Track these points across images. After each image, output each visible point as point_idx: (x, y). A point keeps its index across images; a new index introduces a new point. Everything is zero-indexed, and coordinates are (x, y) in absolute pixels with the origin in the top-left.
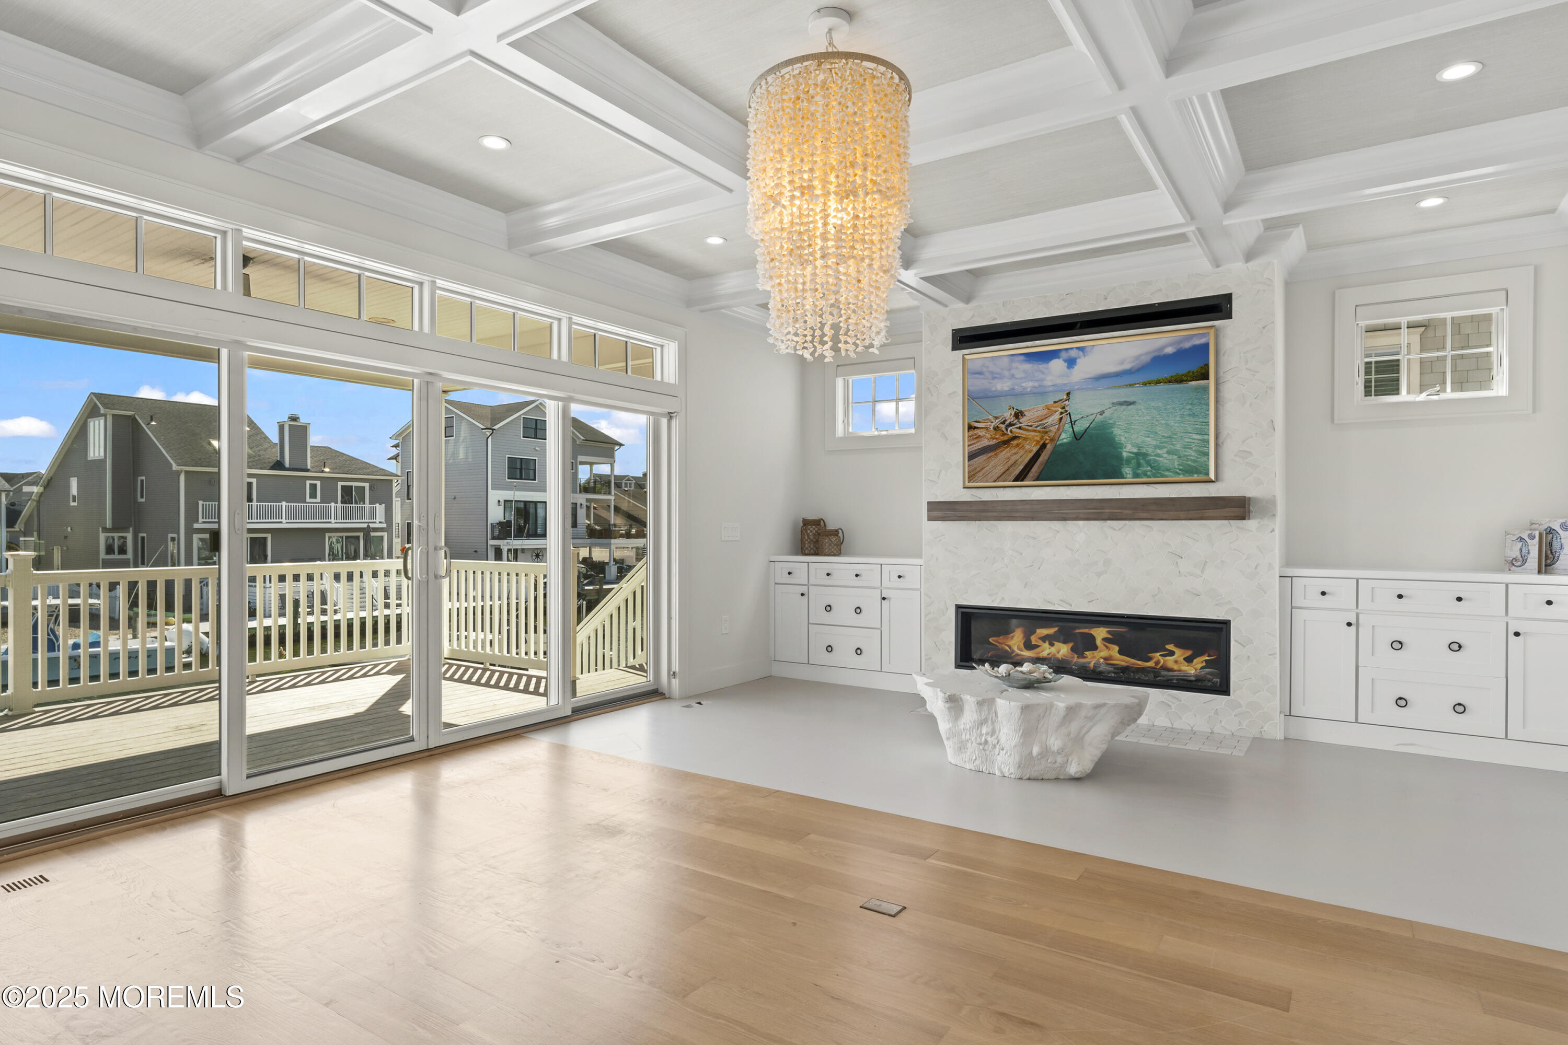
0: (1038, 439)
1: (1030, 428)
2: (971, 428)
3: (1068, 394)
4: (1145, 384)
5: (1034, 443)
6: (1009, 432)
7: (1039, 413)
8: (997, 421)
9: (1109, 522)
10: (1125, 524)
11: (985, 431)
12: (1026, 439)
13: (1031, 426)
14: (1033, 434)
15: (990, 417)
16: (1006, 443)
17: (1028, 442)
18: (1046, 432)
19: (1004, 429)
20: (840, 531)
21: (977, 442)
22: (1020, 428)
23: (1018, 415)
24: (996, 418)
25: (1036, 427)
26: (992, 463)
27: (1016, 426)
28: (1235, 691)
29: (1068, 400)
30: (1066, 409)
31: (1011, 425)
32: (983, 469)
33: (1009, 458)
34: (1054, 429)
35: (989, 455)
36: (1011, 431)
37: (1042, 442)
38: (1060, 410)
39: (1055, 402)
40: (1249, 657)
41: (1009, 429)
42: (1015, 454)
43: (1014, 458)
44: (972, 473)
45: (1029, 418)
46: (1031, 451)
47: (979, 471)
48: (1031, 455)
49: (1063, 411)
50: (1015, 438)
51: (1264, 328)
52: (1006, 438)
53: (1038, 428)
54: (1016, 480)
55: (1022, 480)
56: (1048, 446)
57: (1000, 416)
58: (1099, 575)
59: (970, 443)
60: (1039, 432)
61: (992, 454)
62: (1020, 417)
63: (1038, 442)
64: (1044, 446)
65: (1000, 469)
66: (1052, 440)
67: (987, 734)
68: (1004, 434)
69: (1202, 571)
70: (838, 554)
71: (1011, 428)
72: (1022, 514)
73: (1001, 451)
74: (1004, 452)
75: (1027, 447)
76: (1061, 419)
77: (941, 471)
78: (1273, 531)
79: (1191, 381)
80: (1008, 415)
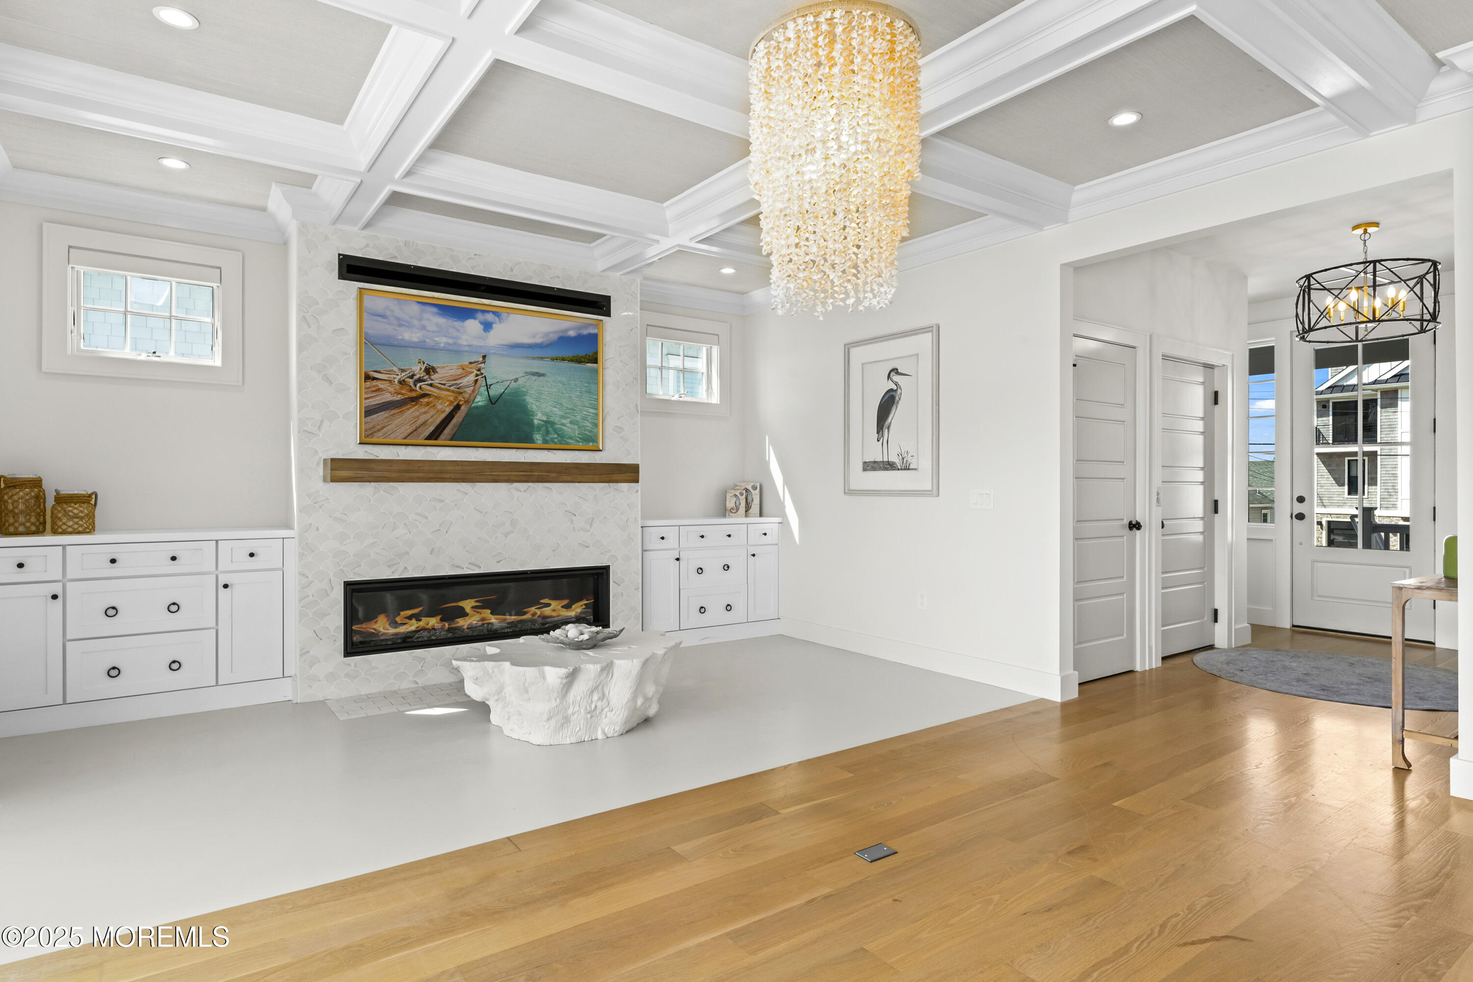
0: (452, 399)
1: (443, 387)
2: (368, 378)
3: (484, 357)
4: (553, 359)
5: (447, 403)
6: (418, 388)
7: (453, 372)
8: (403, 374)
9: (515, 484)
10: (529, 486)
11: (387, 384)
12: (438, 398)
13: (444, 384)
14: (447, 393)
15: (395, 369)
16: (415, 400)
17: (440, 401)
18: (461, 393)
19: (412, 384)
20: (92, 497)
21: (377, 396)
22: (431, 385)
23: (430, 370)
24: (403, 371)
25: (450, 386)
26: (396, 421)
27: (426, 383)
28: (613, 623)
29: (484, 362)
30: (482, 371)
31: (420, 380)
32: (383, 428)
33: (418, 417)
34: (469, 390)
35: (393, 412)
36: (420, 388)
37: (455, 403)
38: (476, 372)
39: (471, 363)
40: (622, 593)
41: (418, 385)
42: (425, 413)
43: (423, 418)
44: (369, 432)
45: (442, 375)
46: (443, 412)
47: (379, 430)
48: (443, 416)
49: (478, 373)
50: (425, 395)
52: (414, 394)
53: (452, 388)
54: (429, 438)
55: (436, 439)
56: (462, 408)
57: (408, 369)
58: (506, 535)
59: (366, 396)
60: (453, 392)
61: (396, 411)
62: (432, 373)
63: (451, 402)
64: (458, 407)
65: (407, 429)
66: (467, 402)
67: (599, 699)
68: (412, 390)
69: (591, 526)
71: (421, 384)
73: (408, 409)
74: (411, 410)
75: (439, 407)
76: (476, 381)
78: (637, 491)
79: (588, 363)
80: (418, 370)
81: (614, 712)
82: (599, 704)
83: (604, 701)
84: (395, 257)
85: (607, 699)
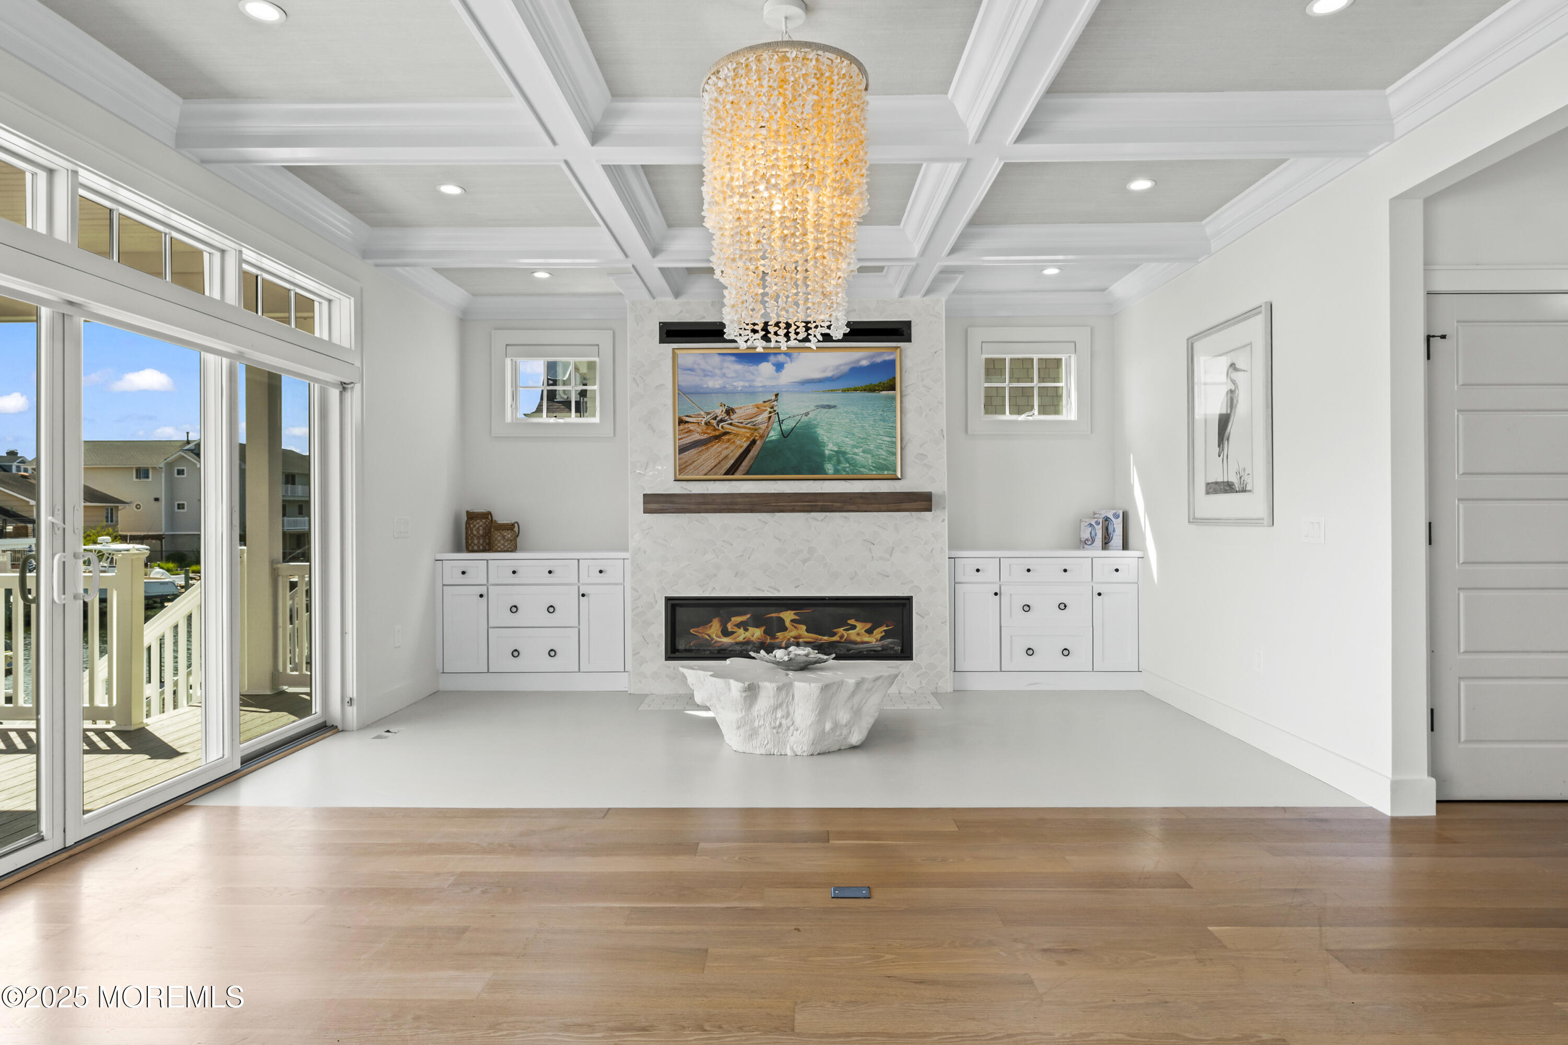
0: (748, 435)
1: (741, 425)
2: (681, 422)
3: (777, 395)
4: (844, 391)
5: (745, 439)
6: (720, 428)
7: (749, 412)
8: (709, 416)
9: (812, 514)
10: (827, 516)
11: (696, 425)
12: (736, 435)
13: (742, 423)
14: (744, 430)
15: (702, 413)
16: (717, 438)
17: (738, 438)
18: (756, 430)
19: (715, 425)
20: (516, 525)
21: (688, 436)
22: (731, 424)
23: (730, 411)
24: (708, 414)
25: (747, 424)
26: (703, 457)
27: (727, 423)
28: (916, 656)
29: (777, 400)
30: (775, 409)
31: (722, 421)
32: (694, 462)
33: (720, 452)
34: (763, 426)
35: (700, 449)
36: (722, 427)
37: (751, 439)
38: (769, 410)
39: (765, 402)
40: (926, 626)
41: (721, 425)
42: (727, 448)
43: (725, 453)
44: (683, 466)
45: (740, 415)
46: (741, 447)
47: (691, 464)
48: (741, 450)
49: (772, 410)
50: (726, 433)
51: (935, 353)
52: (717, 433)
53: (748, 425)
54: (727, 473)
55: (733, 474)
56: (758, 442)
57: (712, 412)
58: (804, 561)
59: (680, 437)
60: (750, 429)
61: (703, 448)
62: (731, 414)
63: (748, 438)
64: (754, 442)
65: (712, 463)
66: (761, 437)
68: (715, 430)
69: (891, 556)
70: (514, 549)
71: (722, 424)
72: (741, 507)
73: (712, 446)
74: (715, 447)
75: (738, 443)
76: (770, 417)
77: (647, 464)
79: (882, 391)
80: (720, 412)
81: (799, 731)
82: (784, 722)
83: (788, 720)
84: (704, 317)
85: (792, 719)
